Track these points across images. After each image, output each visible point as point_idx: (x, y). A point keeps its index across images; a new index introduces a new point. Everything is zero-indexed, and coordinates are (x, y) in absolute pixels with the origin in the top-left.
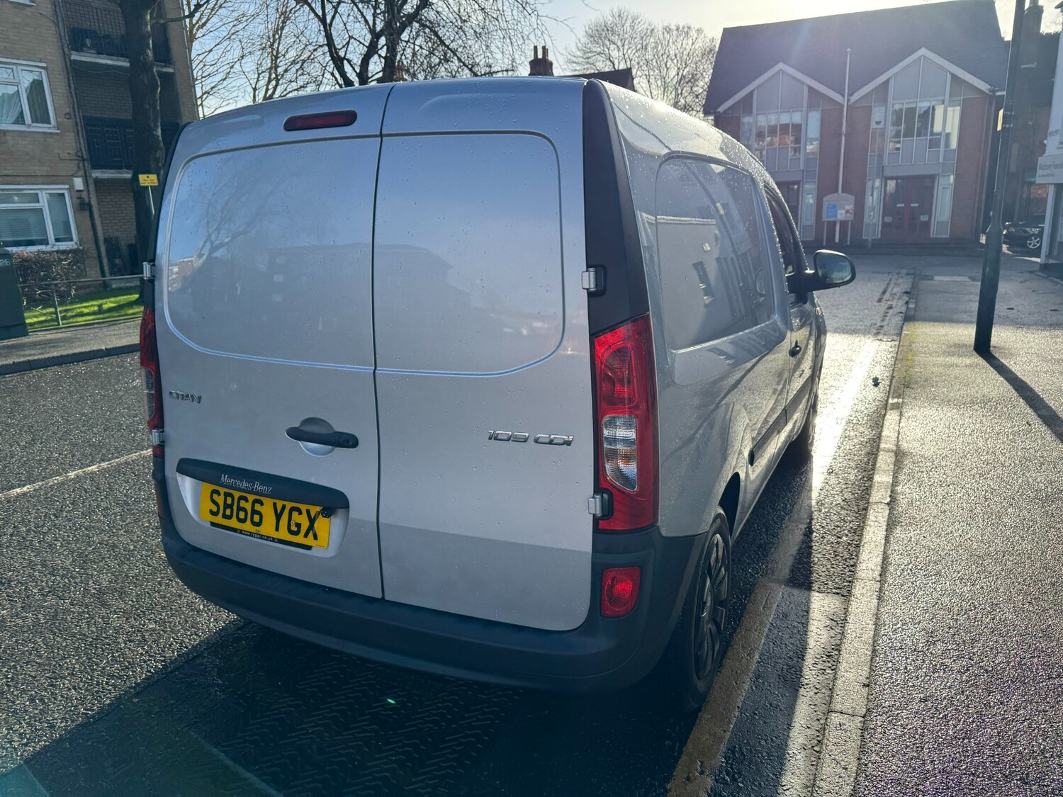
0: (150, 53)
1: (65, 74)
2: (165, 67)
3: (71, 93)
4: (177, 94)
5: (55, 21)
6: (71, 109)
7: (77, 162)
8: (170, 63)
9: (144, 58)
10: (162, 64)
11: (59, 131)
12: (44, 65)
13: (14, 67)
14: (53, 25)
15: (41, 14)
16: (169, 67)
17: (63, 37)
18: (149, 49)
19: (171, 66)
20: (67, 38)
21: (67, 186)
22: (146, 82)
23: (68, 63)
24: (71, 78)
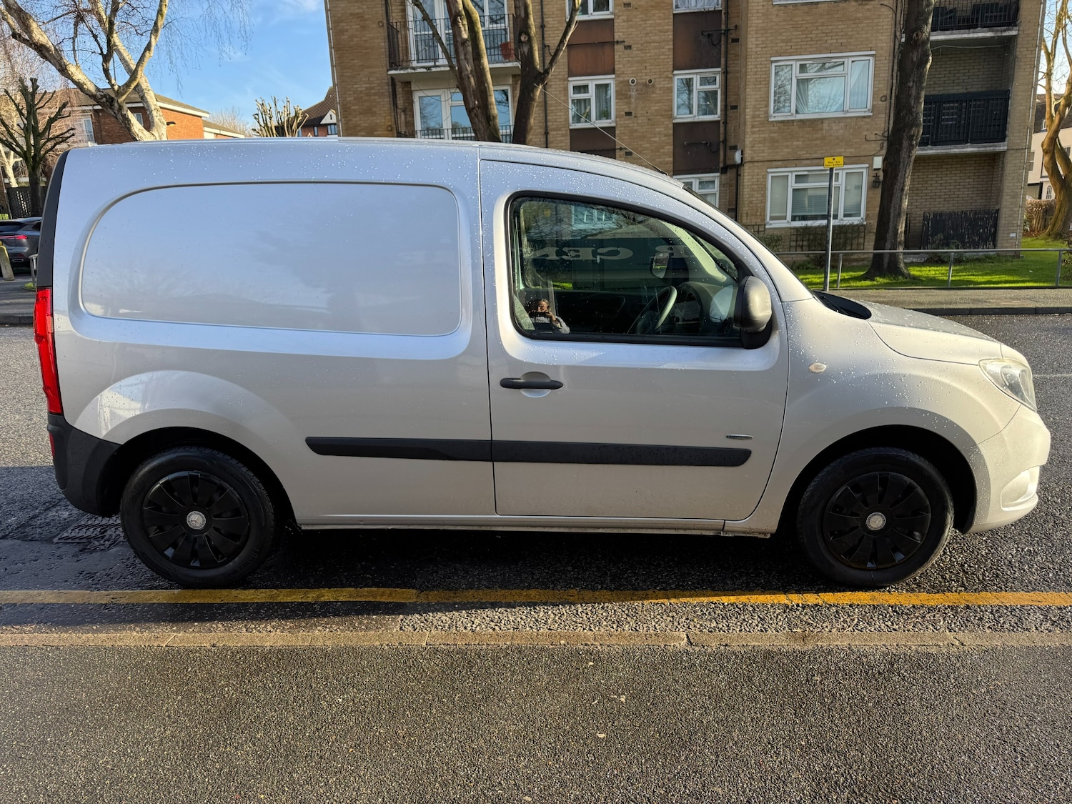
0: (927, 29)
1: (891, 58)
2: (1005, 31)
3: (892, 75)
4: (1015, 57)
5: (894, 8)
6: (889, 92)
7: (881, 142)
8: (1016, 26)
9: (917, 35)
10: (1003, 28)
11: (871, 114)
12: (873, 52)
13: (846, 60)
14: (891, 12)
15: (882, 4)
16: (1011, 30)
17: (897, 22)
18: (927, 24)
19: (1015, 28)
20: (902, 22)
21: (867, 165)
22: (915, 59)
23: (897, 47)
24: (896, 61)
